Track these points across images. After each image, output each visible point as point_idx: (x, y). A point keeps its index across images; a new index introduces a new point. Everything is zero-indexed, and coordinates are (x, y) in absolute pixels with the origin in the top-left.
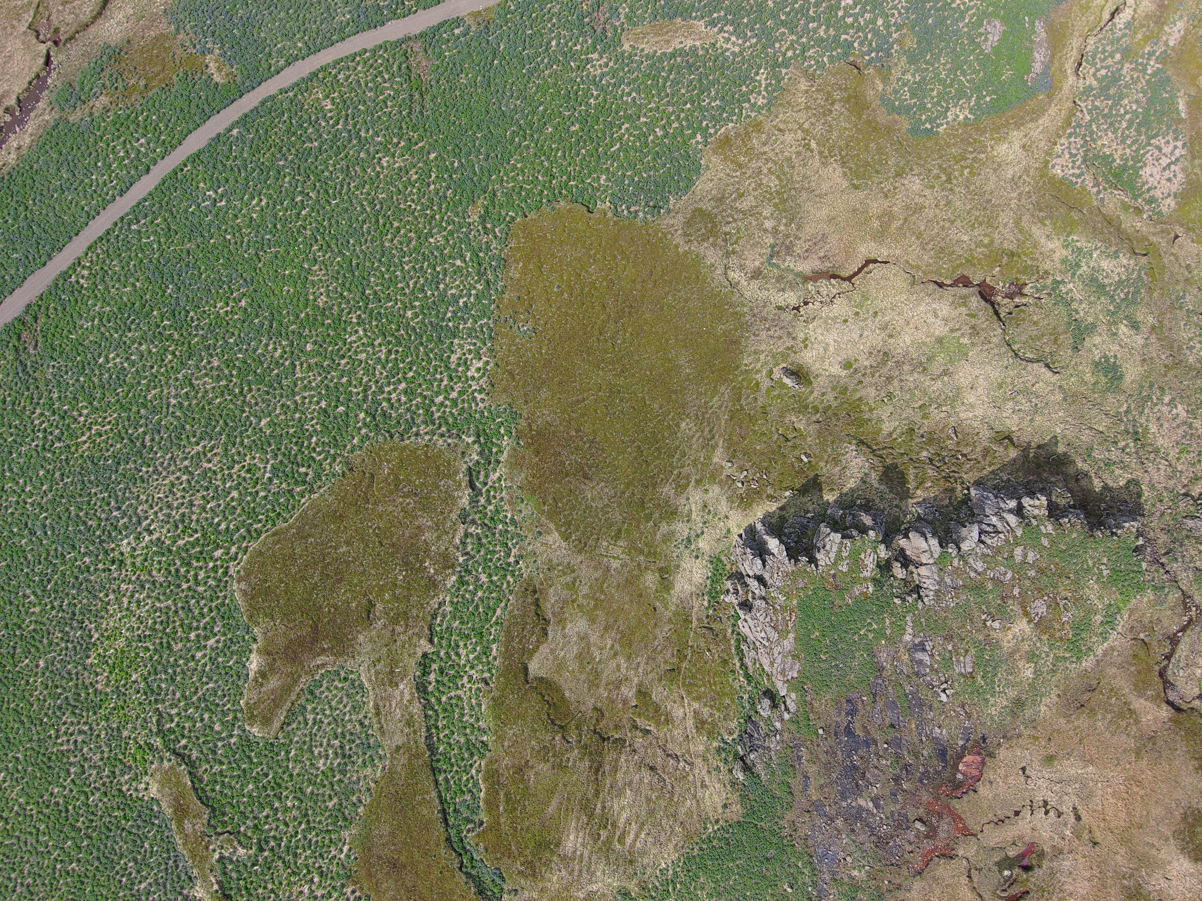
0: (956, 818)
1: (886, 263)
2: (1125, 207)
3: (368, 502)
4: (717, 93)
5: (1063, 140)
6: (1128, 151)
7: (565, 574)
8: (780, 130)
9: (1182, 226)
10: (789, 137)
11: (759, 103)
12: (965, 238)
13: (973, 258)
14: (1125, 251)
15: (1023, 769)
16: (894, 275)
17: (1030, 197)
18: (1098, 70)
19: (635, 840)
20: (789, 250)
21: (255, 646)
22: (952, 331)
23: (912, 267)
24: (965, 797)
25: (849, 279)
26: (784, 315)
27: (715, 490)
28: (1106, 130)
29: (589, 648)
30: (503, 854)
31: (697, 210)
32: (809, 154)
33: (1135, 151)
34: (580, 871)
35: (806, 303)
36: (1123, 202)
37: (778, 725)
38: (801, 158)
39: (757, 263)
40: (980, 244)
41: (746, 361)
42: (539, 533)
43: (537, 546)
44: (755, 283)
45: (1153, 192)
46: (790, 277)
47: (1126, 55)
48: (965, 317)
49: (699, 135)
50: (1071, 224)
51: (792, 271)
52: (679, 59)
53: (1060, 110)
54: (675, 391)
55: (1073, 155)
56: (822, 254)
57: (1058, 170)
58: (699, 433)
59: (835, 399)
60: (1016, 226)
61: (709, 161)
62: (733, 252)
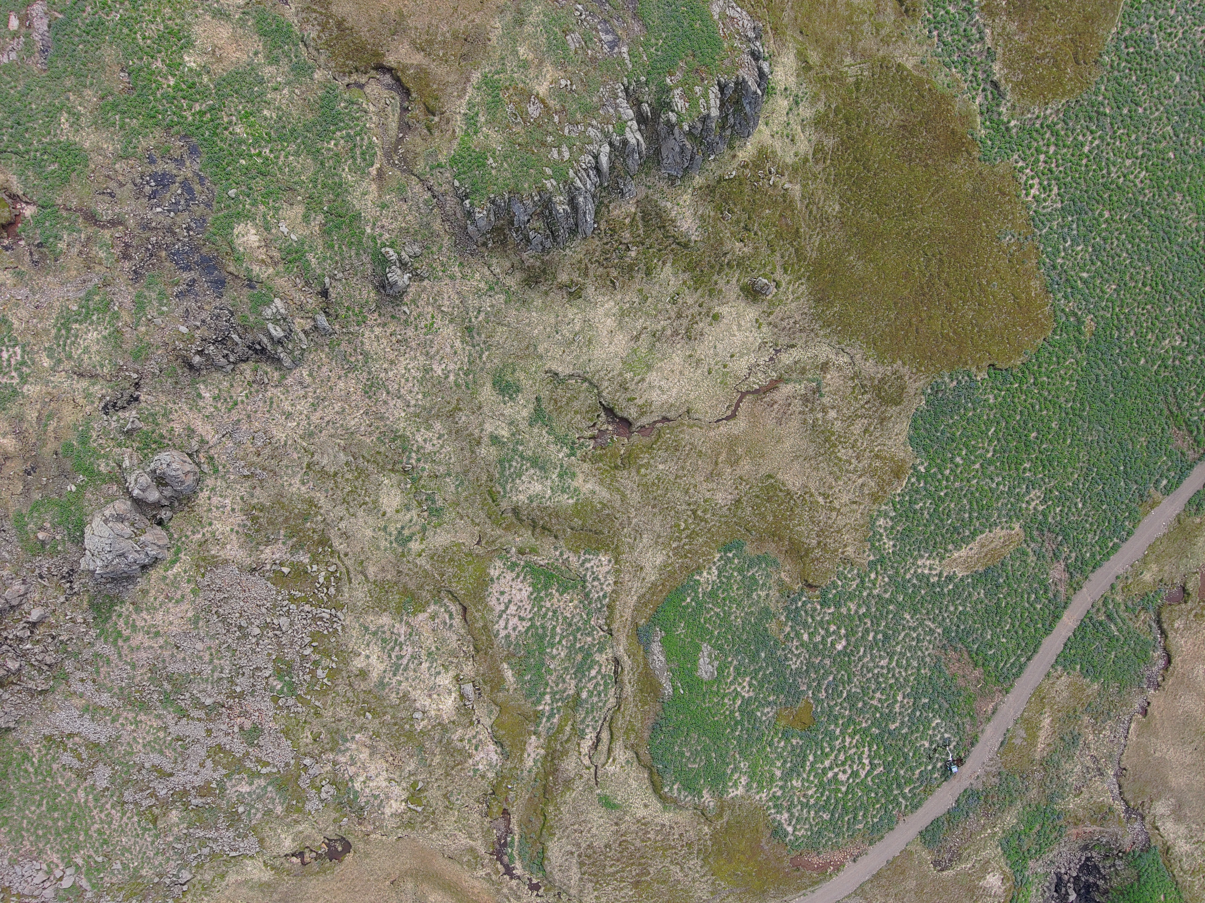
1: (718, 421)
2: (534, 551)
4: (922, 514)
5: (609, 589)
6: (548, 605)
7: (888, 35)
8: (855, 503)
9: (477, 555)
10: (845, 498)
11: (882, 519)
12: (661, 467)
13: (647, 452)
14: (524, 507)
16: (707, 412)
17: (621, 524)
18: (599, 672)
20: (805, 400)
22: (643, 380)
23: (694, 425)
25: (743, 395)
26: (787, 340)
27: (789, 160)
28: (573, 616)
31: (899, 403)
32: (822, 490)
33: (542, 606)
35: (771, 359)
36: (537, 553)
38: (827, 484)
39: (828, 376)
40: (647, 465)
41: (804, 287)
42: (922, 63)
43: (920, 51)
44: (822, 359)
45: (514, 575)
46: (794, 376)
47: (576, 702)
48: (637, 395)
49: (923, 470)
50: (579, 512)
51: (795, 382)
52: (967, 533)
53: (622, 616)
54: (855, 235)
55: (596, 579)
56: (775, 406)
57: (604, 559)
58: (820, 205)
59: (716, 282)
60: (623, 493)
61: (905, 451)
62: (852, 378)
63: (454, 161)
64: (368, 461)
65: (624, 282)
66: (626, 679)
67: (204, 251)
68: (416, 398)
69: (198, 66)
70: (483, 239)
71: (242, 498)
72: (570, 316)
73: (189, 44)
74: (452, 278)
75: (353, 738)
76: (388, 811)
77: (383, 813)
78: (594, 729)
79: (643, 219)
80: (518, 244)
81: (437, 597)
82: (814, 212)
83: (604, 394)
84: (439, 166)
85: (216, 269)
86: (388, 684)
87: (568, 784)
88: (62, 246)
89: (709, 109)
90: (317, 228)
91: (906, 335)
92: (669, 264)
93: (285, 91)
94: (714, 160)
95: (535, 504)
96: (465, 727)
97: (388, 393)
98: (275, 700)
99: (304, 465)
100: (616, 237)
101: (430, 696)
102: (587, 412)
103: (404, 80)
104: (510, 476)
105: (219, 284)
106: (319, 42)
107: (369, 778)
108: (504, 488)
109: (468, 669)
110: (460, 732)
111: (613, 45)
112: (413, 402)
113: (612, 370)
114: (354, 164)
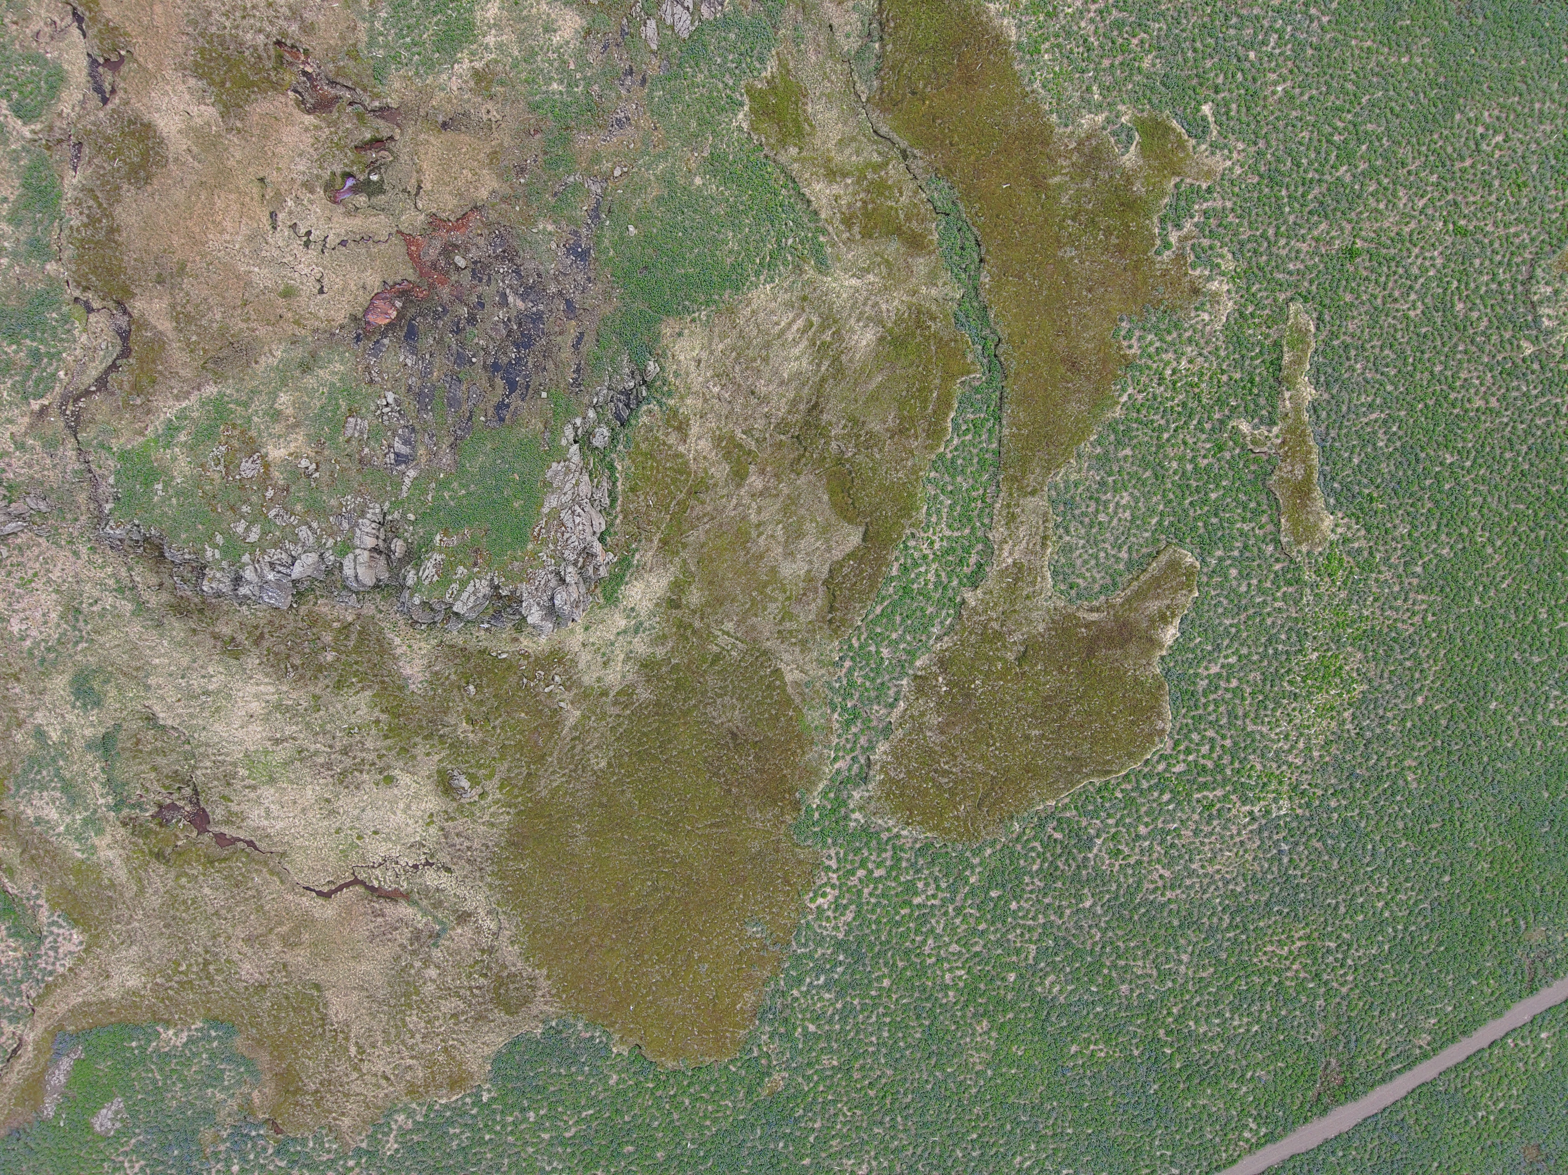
0: (415, 259)
1: (307, 888)
2: (10, 871)
3: (993, 778)
4: (449, 1141)
5: (59, 969)
7: (790, 632)
8: (387, 1079)
10: (380, 1067)
11: (402, 1117)
12: (207, 891)
13: (204, 865)
14: (26, 823)
15: (321, 291)
16: (302, 871)
17: (117, 916)
19: (794, 321)
20: (417, 936)
21: (1164, 653)
22: (254, 788)
23: (278, 874)
24: (398, 279)
25: (356, 882)
26: (447, 860)
27: (587, 680)
29: (786, 541)
30: (947, 344)
31: (512, 1014)
32: (362, 1041)
34: (864, 304)
35: (415, 867)
37: (591, 414)
38: (371, 1039)
39: (459, 931)
40: (192, 878)
41: (507, 817)
42: (807, 685)
43: (814, 671)
44: (468, 907)
46: (425, 902)
48: (235, 799)
49: (485, 1099)
50: (79, 871)
51: (421, 909)
53: (53, 1006)
54: (601, 805)
55: (54, 949)
56: (380, 919)
57: (76, 936)
58: (588, 748)
59: (416, 744)
60: (144, 887)
61: (480, 1066)
62: (483, 951)
63: (124, 456)
65: (301, 676)
66: (18, 1066)
72: (211, 670)
74: (76, 554)
79: (360, 633)
82: (576, 751)
83: (199, 772)
91: (573, 948)
94: (485, 630)
95: (38, 829)
100: (315, 630)
102: (167, 775)
103: (133, 337)
104: (32, 781)
106: (76, 234)
108: (17, 790)
111: (402, 460)
113: (227, 755)
114: (23, 382)
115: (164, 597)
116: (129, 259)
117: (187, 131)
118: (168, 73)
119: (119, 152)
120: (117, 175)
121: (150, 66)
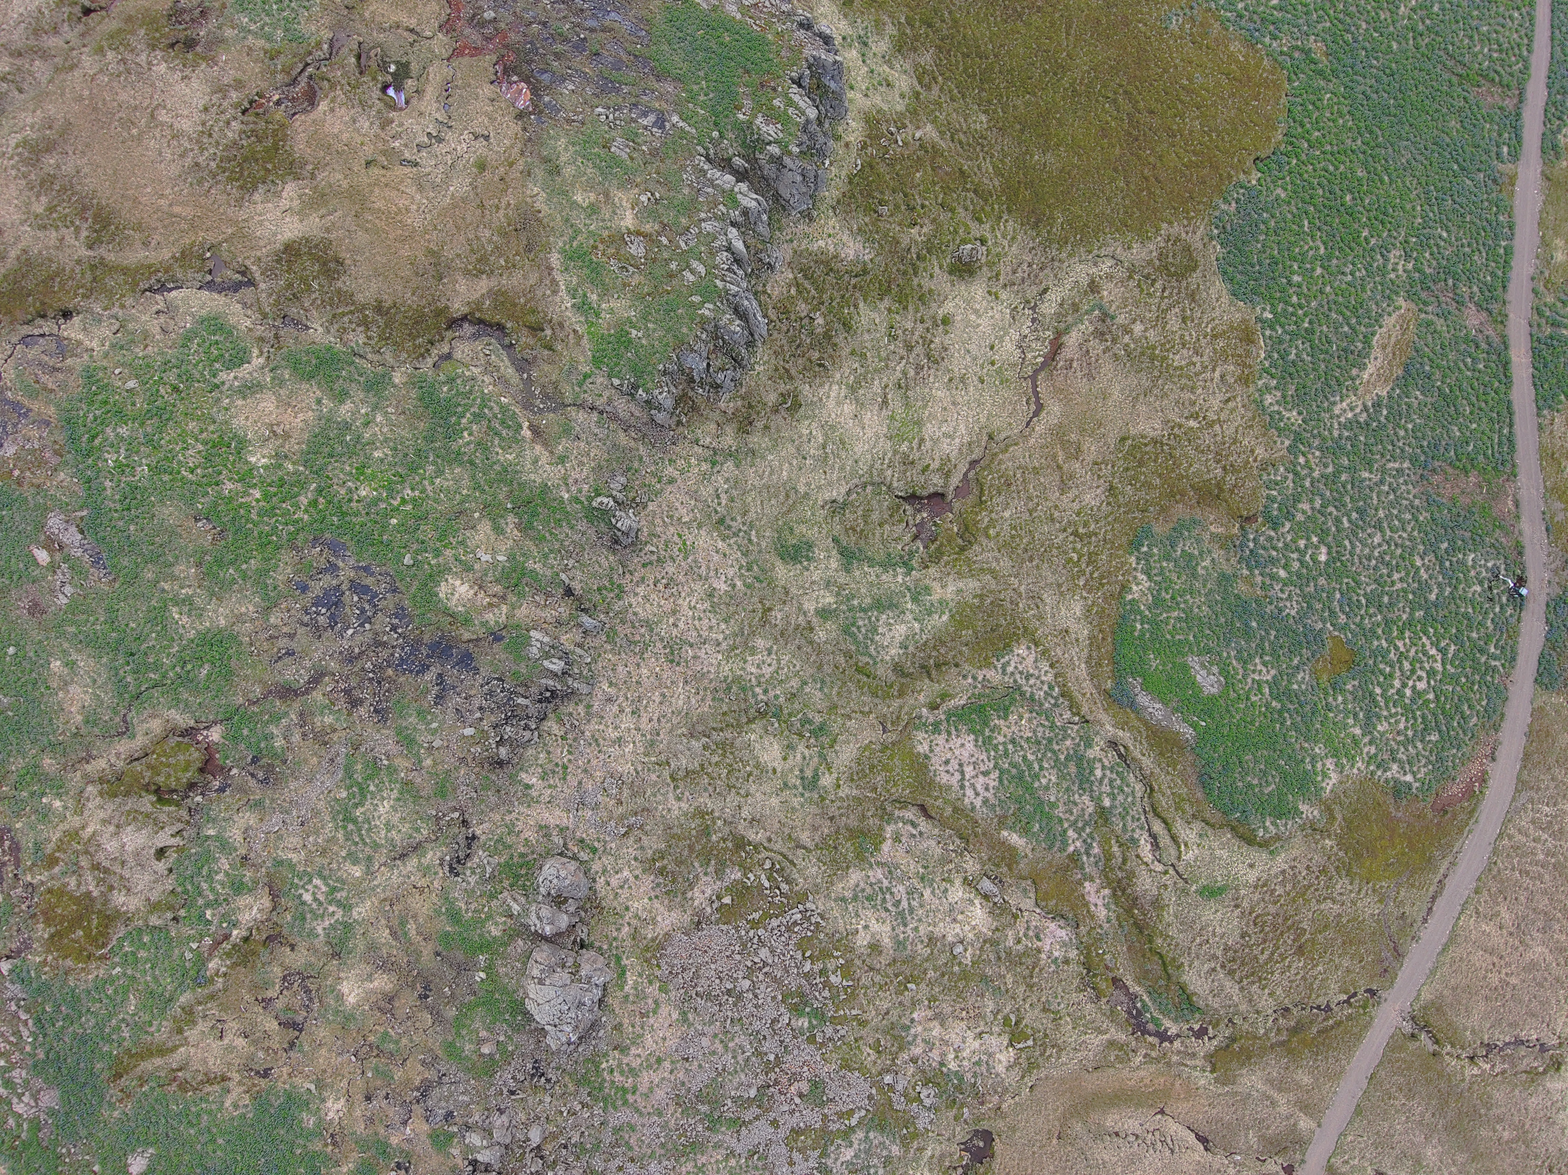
0: (477, 53)
1: (1029, 423)
2: (945, 696)
4: (1303, 361)
5: (1050, 677)
6: (1001, 739)
8: (1228, 400)
9: (893, 744)
10: (1215, 403)
11: (1268, 396)
12: (1007, 514)
13: (982, 509)
14: (903, 659)
15: (487, 137)
16: (1011, 425)
17: (1012, 602)
18: (1103, 768)
20: (1100, 335)
22: (922, 441)
23: (1007, 446)
24: (492, 70)
25: (1034, 378)
26: (1035, 290)
27: (900, 106)
28: (1035, 732)
31: (1196, 267)
32: (1186, 413)
33: (996, 746)
35: (1033, 320)
36: (952, 697)
38: (1187, 403)
39: (1105, 293)
40: (992, 523)
41: (1011, 223)
44: (1085, 282)
45: (944, 736)
46: (1070, 319)
47: (1103, 814)
48: (928, 461)
49: (1270, 316)
50: (960, 622)
51: (1076, 325)
52: (1360, 345)
53: (1084, 695)
54: (1022, 131)
55: (1028, 677)
56: (1075, 365)
57: (1022, 651)
58: (965, 128)
59: (920, 286)
60: (990, 569)
61: (1238, 311)
62: (1130, 277)
63: (597, 361)
64: (722, 730)
65: (831, 356)
66: (1137, 754)
67: (426, 638)
68: (721, 632)
69: (271, 457)
70: (675, 419)
71: (636, 859)
72: (805, 432)
73: (242, 444)
74: (672, 481)
75: (912, 1021)
76: (1000, 1069)
77: (997, 1075)
78: (1142, 829)
79: (806, 277)
80: (709, 398)
81: (887, 817)
82: (964, 140)
83: (895, 485)
84: (586, 376)
85: (451, 647)
86: (906, 939)
87: (1157, 903)
88: (279, 743)
89: (803, 113)
90: (516, 532)
91: (1150, 193)
92: (861, 305)
93: (379, 418)
94: (831, 164)
95: (911, 649)
96: (1012, 925)
97: (691, 646)
98: (811, 1039)
99: (669, 780)
100: (793, 317)
101: (955, 920)
102: (891, 516)
103: (487, 318)
104: (866, 638)
105: (466, 661)
106: (372, 342)
107: (957, 1050)
108: (870, 656)
109: (971, 865)
110: (1010, 933)
111: (660, 122)
112: (721, 637)
113: (885, 454)
114: (502, 439)
115: (730, 430)
116: (411, 300)
117: (302, 214)
118: (243, 215)
119: (304, 280)
120: (326, 289)
121: (230, 231)
